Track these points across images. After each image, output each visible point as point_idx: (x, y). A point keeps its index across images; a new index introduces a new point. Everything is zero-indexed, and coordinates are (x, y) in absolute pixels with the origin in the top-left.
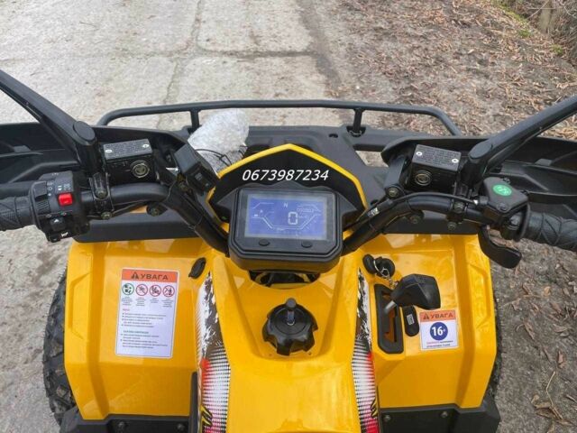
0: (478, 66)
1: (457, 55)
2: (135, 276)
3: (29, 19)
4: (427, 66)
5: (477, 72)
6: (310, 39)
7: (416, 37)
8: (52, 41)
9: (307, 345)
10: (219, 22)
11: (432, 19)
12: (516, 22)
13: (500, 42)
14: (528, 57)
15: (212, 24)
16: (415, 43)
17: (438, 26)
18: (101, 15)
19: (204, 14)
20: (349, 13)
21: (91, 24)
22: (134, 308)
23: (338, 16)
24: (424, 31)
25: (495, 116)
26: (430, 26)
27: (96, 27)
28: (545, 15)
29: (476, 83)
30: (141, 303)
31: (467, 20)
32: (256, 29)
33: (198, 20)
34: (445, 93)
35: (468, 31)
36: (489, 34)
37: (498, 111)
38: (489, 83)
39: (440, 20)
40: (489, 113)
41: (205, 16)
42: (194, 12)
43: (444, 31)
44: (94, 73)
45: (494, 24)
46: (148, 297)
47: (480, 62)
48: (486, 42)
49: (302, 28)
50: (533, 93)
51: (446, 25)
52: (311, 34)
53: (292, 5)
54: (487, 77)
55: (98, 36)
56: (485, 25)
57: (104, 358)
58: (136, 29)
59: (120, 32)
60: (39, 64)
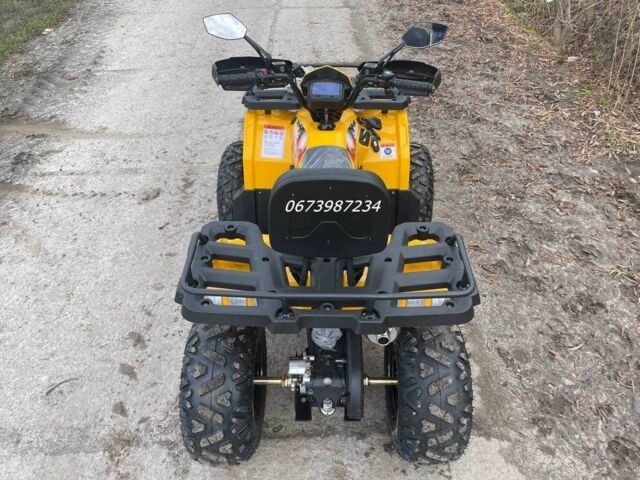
0: (490, 72)
1: (476, 64)
2: (269, 127)
3: (137, 40)
4: (450, 72)
5: (488, 76)
6: (360, 53)
7: (445, 51)
8: (160, 57)
9: (332, 129)
10: (288, 41)
11: (461, 36)
12: (532, 38)
13: (512, 53)
14: (532, 64)
15: (283, 43)
16: (444, 55)
17: (465, 43)
18: (194, 37)
19: (275, 35)
20: (393, 33)
21: (187, 44)
22: (268, 139)
23: (385, 35)
24: (454, 46)
25: (493, 105)
26: (460, 42)
27: (193, 47)
28: (557, 30)
29: (485, 83)
30: (271, 137)
31: (490, 37)
32: (317, 47)
33: (271, 40)
34: (459, 90)
35: (489, 46)
36: (506, 48)
37: (495, 102)
38: (495, 83)
39: (468, 37)
40: (490, 103)
41: (276, 37)
42: (268, 34)
43: (469, 46)
44: (197, 79)
45: (512, 40)
46: (274, 135)
47: (493, 69)
48: (501, 53)
49: (355, 46)
50: (527, 90)
51: (472, 40)
52: (360, 50)
53: (347, 27)
54: (495, 79)
55: (194, 53)
56: (505, 40)
57: (256, 159)
58: (223, 47)
59: (211, 49)
60: (154, 73)
